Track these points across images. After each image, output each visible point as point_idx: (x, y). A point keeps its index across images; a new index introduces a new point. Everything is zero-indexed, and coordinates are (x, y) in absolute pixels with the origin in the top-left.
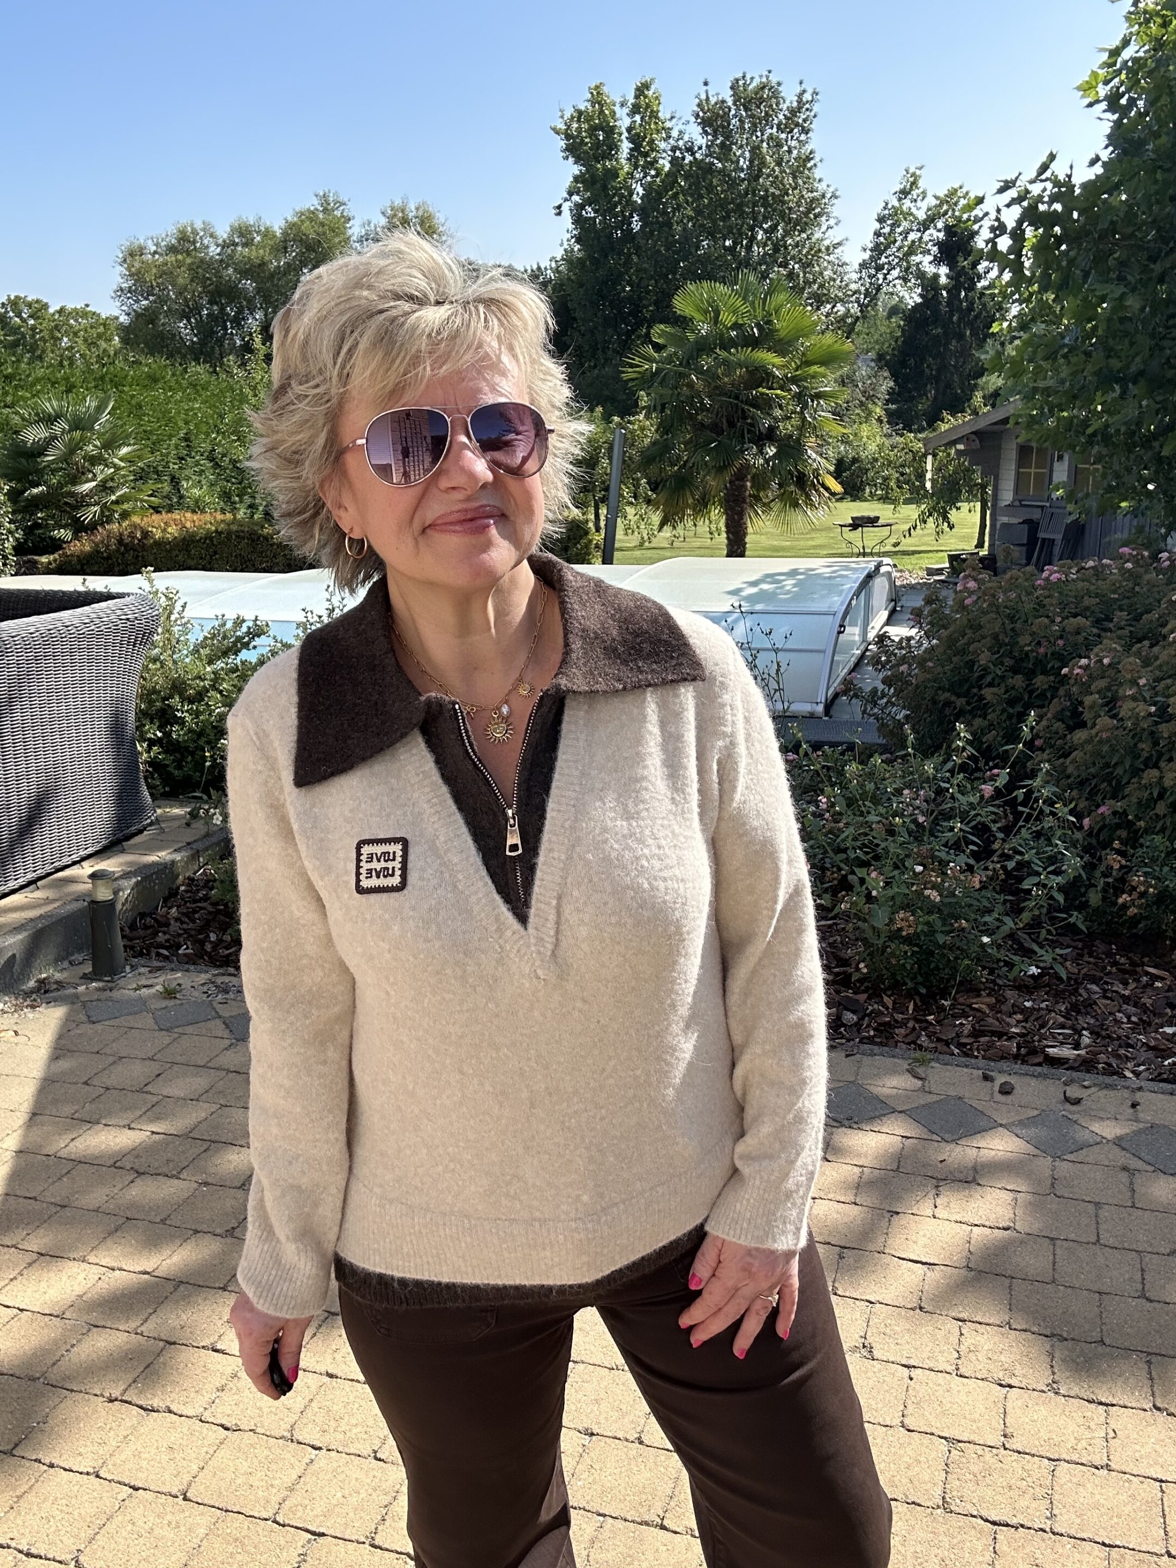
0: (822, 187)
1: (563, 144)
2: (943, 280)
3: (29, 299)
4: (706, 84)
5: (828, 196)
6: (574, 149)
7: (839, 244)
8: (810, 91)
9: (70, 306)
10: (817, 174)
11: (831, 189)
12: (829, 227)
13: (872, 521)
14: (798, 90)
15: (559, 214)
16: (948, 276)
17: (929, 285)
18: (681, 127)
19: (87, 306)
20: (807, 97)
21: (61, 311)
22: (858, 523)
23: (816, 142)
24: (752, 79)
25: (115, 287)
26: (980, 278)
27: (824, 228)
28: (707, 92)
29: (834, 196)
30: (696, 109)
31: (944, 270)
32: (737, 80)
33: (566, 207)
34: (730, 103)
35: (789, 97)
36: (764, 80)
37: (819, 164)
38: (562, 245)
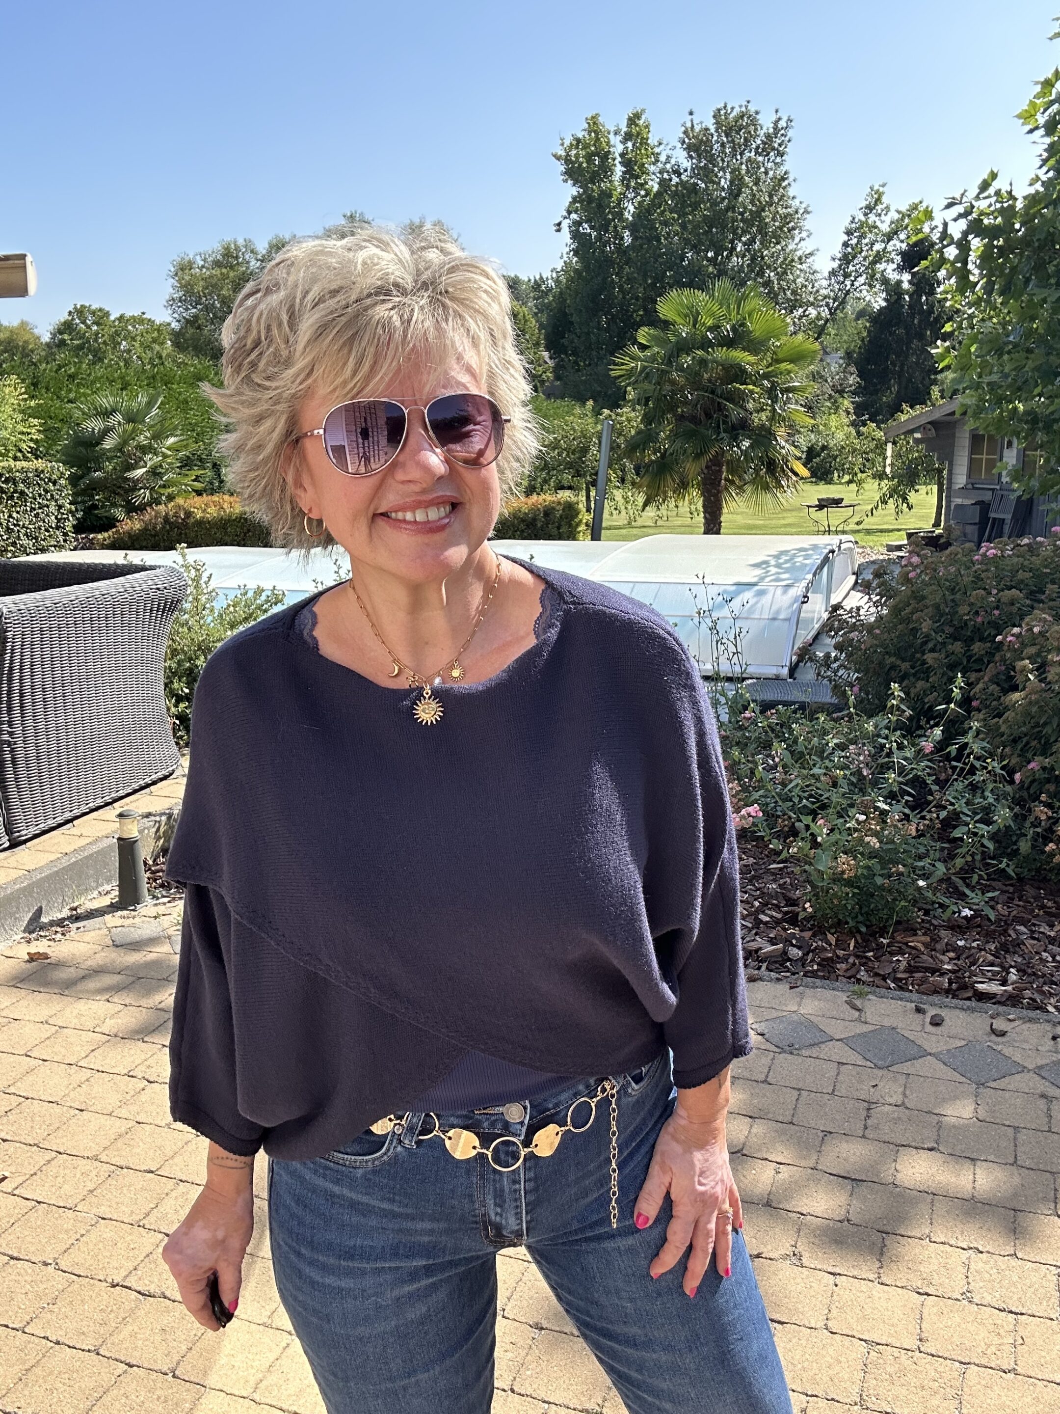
0: (795, 203)
1: (562, 168)
2: (906, 286)
3: (93, 307)
4: (691, 113)
5: (801, 211)
6: (573, 173)
7: (811, 254)
8: (785, 119)
9: (129, 314)
10: (791, 192)
11: (803, 206)
12: (802, 239)
13: (837, 502)
14: (774, 118)
15: (559, 230)
16: (910, 282)
17: (894, 291)
18: (670, 153)
19: (143, 313)
20: (782, 124)
21: (121, 318)
22: (822, 505)
23: (791, 163)
24: (733, 108)
25: (167, 297)
26: (939, 283)
27: (797, 240)
28: (692, 121)
29: (806, 212)
30: (682, 135)
31: (906, 277)
32: (719, 110)
33: (566, 224)
34: (713, 130)
35: (766, 123)
36: (744, 109)
37: (792, 184)
38: (562, 257)
